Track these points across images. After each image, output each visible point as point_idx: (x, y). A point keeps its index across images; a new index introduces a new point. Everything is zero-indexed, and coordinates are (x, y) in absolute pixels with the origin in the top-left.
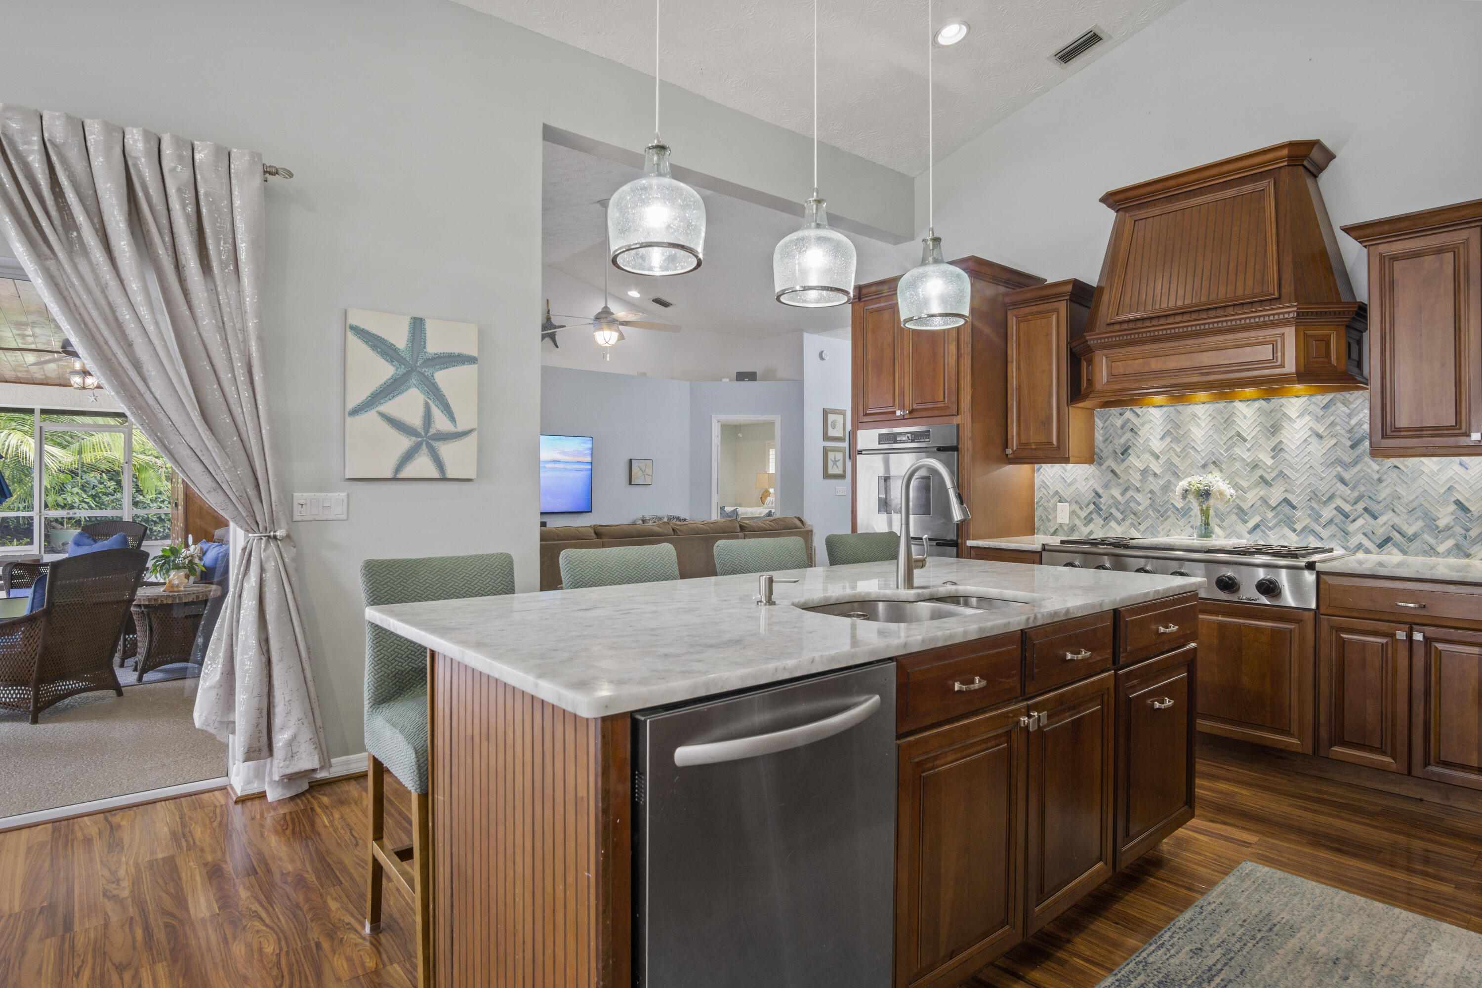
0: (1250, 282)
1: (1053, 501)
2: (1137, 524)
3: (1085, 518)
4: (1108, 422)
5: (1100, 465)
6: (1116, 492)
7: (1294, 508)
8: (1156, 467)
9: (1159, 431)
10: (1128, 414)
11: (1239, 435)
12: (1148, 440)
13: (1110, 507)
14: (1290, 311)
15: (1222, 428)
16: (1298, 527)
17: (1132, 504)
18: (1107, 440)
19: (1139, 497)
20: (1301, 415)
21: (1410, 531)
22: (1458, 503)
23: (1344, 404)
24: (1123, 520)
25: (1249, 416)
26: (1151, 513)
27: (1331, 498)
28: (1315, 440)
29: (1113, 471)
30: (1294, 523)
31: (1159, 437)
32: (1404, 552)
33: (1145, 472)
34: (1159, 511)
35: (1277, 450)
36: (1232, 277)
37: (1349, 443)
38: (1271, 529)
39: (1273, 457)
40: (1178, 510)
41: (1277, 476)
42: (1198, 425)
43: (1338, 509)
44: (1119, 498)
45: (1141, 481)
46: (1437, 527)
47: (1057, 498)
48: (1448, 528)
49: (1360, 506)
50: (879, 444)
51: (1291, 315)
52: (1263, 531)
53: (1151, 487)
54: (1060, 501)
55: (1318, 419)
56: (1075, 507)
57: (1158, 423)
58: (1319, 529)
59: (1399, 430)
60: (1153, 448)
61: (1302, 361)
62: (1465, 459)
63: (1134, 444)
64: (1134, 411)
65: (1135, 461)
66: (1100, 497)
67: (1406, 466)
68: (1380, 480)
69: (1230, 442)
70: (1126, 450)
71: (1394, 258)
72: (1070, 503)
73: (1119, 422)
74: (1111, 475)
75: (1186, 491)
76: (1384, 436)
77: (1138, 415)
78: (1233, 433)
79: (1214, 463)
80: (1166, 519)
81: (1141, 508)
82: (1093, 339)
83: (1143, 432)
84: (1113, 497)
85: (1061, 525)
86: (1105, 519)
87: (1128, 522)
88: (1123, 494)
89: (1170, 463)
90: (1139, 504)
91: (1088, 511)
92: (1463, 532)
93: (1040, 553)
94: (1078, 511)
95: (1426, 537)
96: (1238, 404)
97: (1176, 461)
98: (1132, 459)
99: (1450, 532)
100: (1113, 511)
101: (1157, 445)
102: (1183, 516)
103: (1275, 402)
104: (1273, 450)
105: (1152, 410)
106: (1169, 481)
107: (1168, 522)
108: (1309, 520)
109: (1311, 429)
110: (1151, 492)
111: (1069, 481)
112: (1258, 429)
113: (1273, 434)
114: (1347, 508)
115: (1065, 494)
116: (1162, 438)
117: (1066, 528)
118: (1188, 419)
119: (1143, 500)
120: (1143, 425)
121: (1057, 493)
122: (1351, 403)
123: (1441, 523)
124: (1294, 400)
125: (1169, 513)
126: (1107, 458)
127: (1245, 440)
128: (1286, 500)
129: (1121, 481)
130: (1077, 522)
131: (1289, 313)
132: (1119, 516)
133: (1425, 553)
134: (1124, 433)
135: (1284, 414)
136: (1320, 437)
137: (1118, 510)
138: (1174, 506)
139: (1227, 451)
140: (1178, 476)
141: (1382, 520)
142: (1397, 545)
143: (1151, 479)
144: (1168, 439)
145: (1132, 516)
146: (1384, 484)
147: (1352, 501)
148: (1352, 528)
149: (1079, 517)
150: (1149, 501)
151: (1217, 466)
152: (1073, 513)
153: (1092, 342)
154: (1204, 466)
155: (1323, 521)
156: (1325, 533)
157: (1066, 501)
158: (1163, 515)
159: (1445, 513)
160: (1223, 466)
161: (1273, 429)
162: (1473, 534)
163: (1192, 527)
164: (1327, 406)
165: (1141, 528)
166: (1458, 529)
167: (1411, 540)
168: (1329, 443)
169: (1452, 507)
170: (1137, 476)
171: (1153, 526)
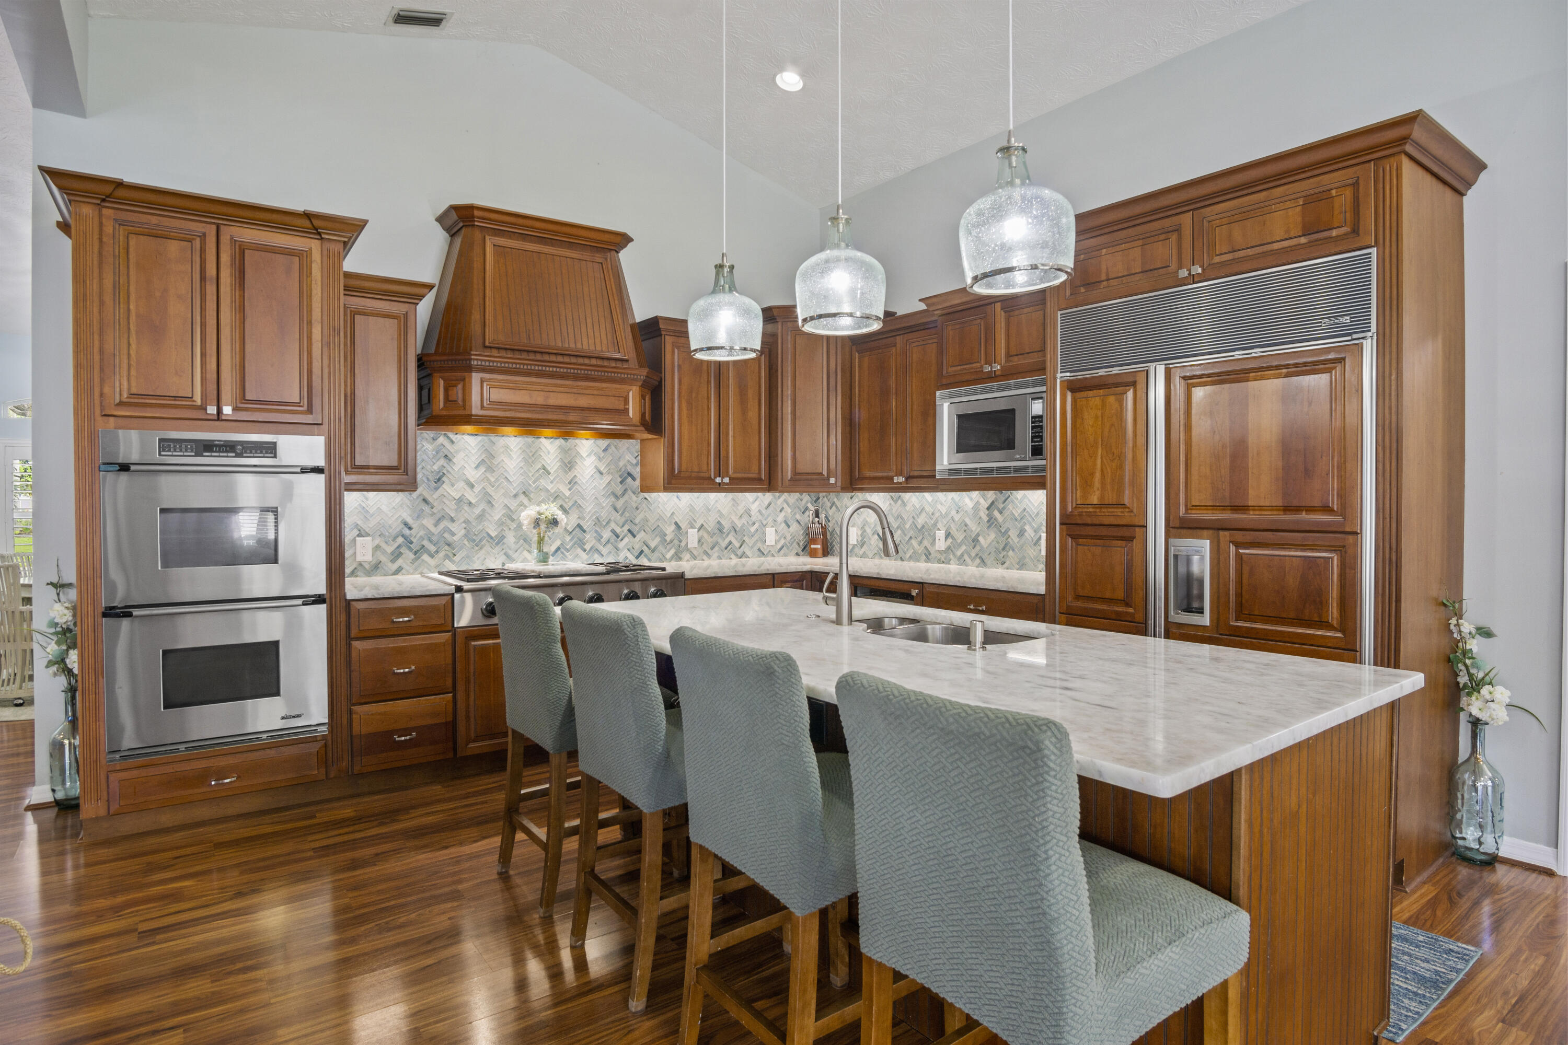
0: (604, 341)
1: (349, 536)
2: (451, 555)
3: (392, 553)
5: (412, 493)
6: (428, 522)
7: (584, 531)
8: (471, 497)
9: (474, 459)
10: (442, 439)
11: (544, 468)
12: (463, 468)
13: (422, 538)
15: (530, 461)
16: (588, 547)
17: (446, 535)
19: (453, 527)
20: (589, 455)
21: (653, 545)
22: (676, 523)
23: (616, 449)
24: (437, 552)
25: (552, 451)
26: (466, 542)
27: (608, 523)
28: (597, 475)
29: (425, 500)
30: (584, 544)
31: (474, 466)
33: (460, 501)
34: (474, 541)
35: (572, 483)
37: (619, 480)
38: (568, 550)
39: (570, 489)
40: (492, 538)
41: (573, 505)
42: (510, 457)
43: (613, 531)
44: (433, 529)
45: (456, 510)
46: (666, 541)
47: (355, 532)
48: (672, 541)
49: (625, 528)
52: (562, 553)
53: (466, 516)
54: (358, 536)
55: (600, 459)
56: (379, 541)
57: (473, 452)
58: (601, 548)
60: (469, 477)
62: (680, 494)
63: (448, 471)
64: (448, 437)
65: (451, 490)
66: (410, 528)
68: (637, 509)
69: (537, 475)
70: (439, 479)
72: (373, 536)
74: (423, 504)
77: (452, 442)
78: (539, 466)
79: (524, 493)
80: (481, 548)
81: (455, 538)
83: (459, 459)
84: (425, 528)
85: (360, 564)
86: (415, 553)
87: (441, 554)
88: (436, 525)
89: (484, 492)
90: (453, 534)
91: (396, 545)
92: (678, 543)
94: (383, 545)
95: (661, 548)
96: (543, 440)
97: (490, 490)
98: (447, 488)
99: (672, 544)
100: (426, 543)
101: (473, 474)
102: (497, 544)
103: (571, 441)
104: (570, 483)
105: (467, 437)
106: (484, 510)
107: (483, 551)
109: (596, 467)
110: (466, 521)
111: (371, 511)
112: (559, 464)
113: (570, 469)
114: (618, 530)
115: (367, 526)
116: (477, 467)
117: (367, 566)
118: (501, 450)
119: (458, 529)
120: (457, 452)
121: (355, 525)
122: (621, 449)
123: (668, 538)
124: (584, 442)
125: (484, 541)
126: (420, 485)
127: (549, 473)
128: (579, 526)
129: (435, 510)
130: (383, 559)
132: (433, 549)
134: (438, 460)
135: (578, 453)
136: (601, 473)
137: (430, 541)
138: (489, 535)
139: (534, 482)
140: (493, 506)
141: (638, 537)
142: (646, 556)
143: (466, 508)
144: (482, 469)
145: (446, 547)
146: (639, 512)
147: (621, 524)
148: (621, 545)
149: (384, 552)
150: (463, 532)
151: (527, 496)
152: (377, 548)
154: (515, 496)
155: (603, 541)
157: (368, 535)
158: (478, 545)
159: (670, 530)
160: (532, 496)
161: (568, 464)
162: (683, 544)
163: (505, 554)
164: (605, 450)
165: (456, 559)
166: (676, 542)
167: (653, 551)
168: (607, 478)
169: (673, 527)
170: (453, 505)
171: (468, 557)
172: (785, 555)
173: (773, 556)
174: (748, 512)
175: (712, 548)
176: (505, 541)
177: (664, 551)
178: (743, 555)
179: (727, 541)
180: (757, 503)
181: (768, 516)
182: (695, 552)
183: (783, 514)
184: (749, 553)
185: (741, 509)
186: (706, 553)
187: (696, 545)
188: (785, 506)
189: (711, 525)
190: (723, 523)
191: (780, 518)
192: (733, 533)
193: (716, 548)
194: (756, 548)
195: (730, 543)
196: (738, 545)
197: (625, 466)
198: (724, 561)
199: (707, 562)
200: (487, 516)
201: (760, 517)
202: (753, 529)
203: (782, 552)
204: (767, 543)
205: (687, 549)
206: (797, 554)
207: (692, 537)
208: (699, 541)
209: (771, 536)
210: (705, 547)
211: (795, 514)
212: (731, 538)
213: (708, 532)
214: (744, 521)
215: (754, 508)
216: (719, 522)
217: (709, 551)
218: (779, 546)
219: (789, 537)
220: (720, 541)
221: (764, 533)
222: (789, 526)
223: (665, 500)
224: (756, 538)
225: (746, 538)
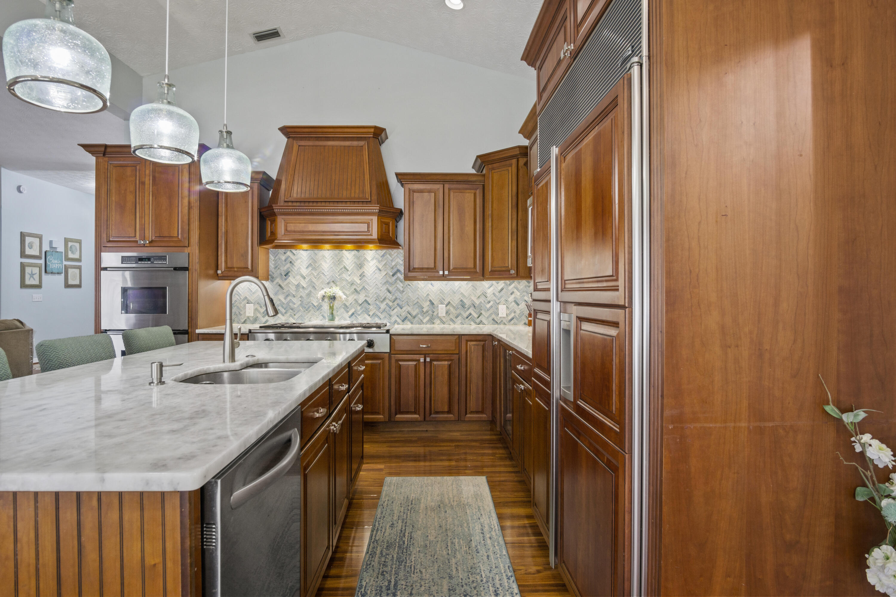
0: (357, 191)
1: (243, 303)
2: (293, 315)
3: (263, 313)
4: (277, 257)
5: (272, 281)
6: (281, 297)
7: (369, 304)
8: (304, 283)
9: (305, 264)
10: (289, 253)
11: (345, 268)
12: (300, 268)
13: (278, 306)
14: (376, 208)
15: (337, 264)
16: (371, 313)
17: (291, 304)
18: (276, 267)
19: (294, 300)
20: (372, 259)
21: (414, 314)
22: (430, 301)
23: (390, 255)
24: (286, 313)
25: (349, 258)
26: (301, 309)
27: (384, 299)
28: (377, 271)
29: (280, 285)
30: (369, 312)
31: (305, 267)
32: (412, 323)
33: (298, 286)
34: (305, 308)
35: (362, 276)
36: (349, 187)
37: (391, 274)
38: (359, 315)
39: (360, 280)
40: (315, 306)
41: (362, 289)
42: (325, 262)
43: (387, 304)
44: (283, 300)
45: (296, 291)
46: (423, 311)
47: (246, 301)
48: (427, 312)
49: (395, 303)
50: (122, 263)
51: (376, 211)
52: (356, 316)
53: (301, 294)
54: (247, 303)
55: (379, 262)
56: (257, 306)
57: (305, 259)
58: (379, 314)
59: (414, 269)
60: (303, 273)
61: (380, 233)
62: (433, 282)
63: (292, 270)
64: (292, 252)
65: (292, 280)
67: (412, 285)
68: (403, 291)
69: (341, 271)
70: (287, 274)
71: (414, 191)
72: (254, 304)
73: (283, 258)
74: (279, 287)
75: (324, 296)
76: (409, 271)
77: (294, 254)
78: (342, 266)
79: (333, 281)
80: (309, 312)
81: (295, 306)
82: (277, 209)
83: (297, 264)
84: (280, 300)
85: (248, 317)
87: (288, 314)
88: (285, 299)
89: (311, 281)
90: (295, 304)
92: (432, 313)
93: (248, 334)
94: (259, 308)
95: (420, 316)
96: (344, 252)
97: (314, 280)
98: (291, 279)
99: (428, 314)
100: (280, 308)
101: (304, 271)
102: (318, 310)
103: (362, 252)
104: (360, 276)
105: (302, 252)
106: (310, 291)
108: (375, 310)
109: (376, 266)
110: (301, 297)
111: (253, 291)
112: (353, 265)
113: (360, 268)
114: (391, 304)
115: (251, 299)
116: (307, 268)
117: (251, 319)
118: (320, 258)
119: (296, 301)
120: (297, 260)
121: (246, 298)
122: (393, 255)
123: (425, 310)
124: (370, 252)
125: (311, 308)
126: (277, 277)
127: (348, 270)
128: (366, 301)
129: (285, 291)
130: (259, 315)
131: (375, 209)
132: (283, 311)
133: (420, 324)
134: (286, 264)
135: (365, 258)
136: (380, 270)
137: (283, 307)
138: (313, 305)
139: (339, 275)
140: (315, 289)
141: (404, 309)
142: (409, 320)
143: (301, 290)
144: (310, 268)
145: (291, 311)
146: (404, 293)
147: (393, 301)
148: (392, 313)
149: (259, 312)
150: (300, 302)
151: (335, 283)
152: (256, 310)
153: (276, 210)
154: (328, 283)
155: (381, 310)
156: (382, 316)
157: (252, 303)
158: (307, 310)
159: (426, 306)
160: (338, 283)
161: (360, 266)
162: (435, 314)
163: (322, 315)
164: (383, 256)
165: (296, 317)
166: (430, 312)
167: (414, 317)
168: (384, 273)
169: (428, 303)
170: (294, 288)
171: (301, 316)
172: (515, 324)
173: (505, 324)
174: (484, 295)
175: (457, 317)
176: (322, 308)
177: (421, 318)
178: (481, 322)
179: (468, 313)
180: (492, 289)
181: (501, 297)
182: (444, 320)
183: (513, 296)
184: (484, 321)
185: (479, 293)
186: (452, 320)
187: (444, 315)
188: (515, 290)
189: (456, 301)
190: (465, 301)
191: (511, 299)
192: (472, 308)
193: (460, 318)
194: (491, 319)
195: (470, 314)
196: (476, 316)
197: (396, 265)
198: (465, 326)
199: (452, 326)
200: (312, 294)
201: (494, 298)
202: (488, 306)
203: (512, 322)
204: (500, 316)
205: (438, 317)
206: (525, 324)
207: (442, 310)
208: (447, 313)
209: (502, 310)
210: (451, 316)
211: (524, 296)
212: (471, 311)
213: (454, 307)
214: (482, 299)
215: (490, 292)
216: (461, 301)
217: (454, 319)
218: (510, 318)
219: (518, 312)
220: (462, 313)
221: (497, 309)
222: (518, 305)
223: (423, 286)
224: (491, 311)
225: (483, 312)
